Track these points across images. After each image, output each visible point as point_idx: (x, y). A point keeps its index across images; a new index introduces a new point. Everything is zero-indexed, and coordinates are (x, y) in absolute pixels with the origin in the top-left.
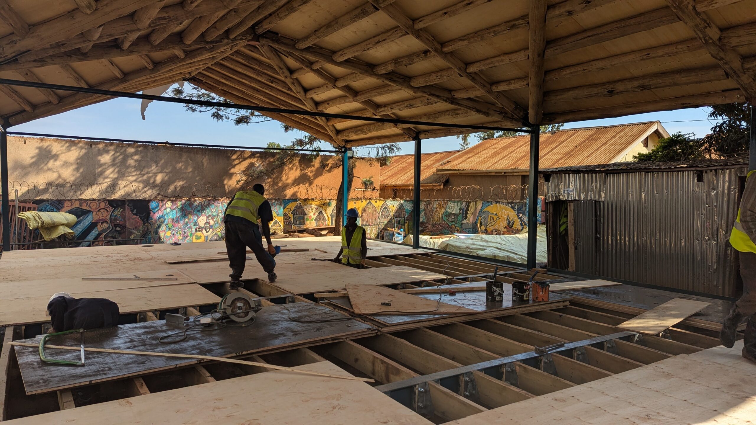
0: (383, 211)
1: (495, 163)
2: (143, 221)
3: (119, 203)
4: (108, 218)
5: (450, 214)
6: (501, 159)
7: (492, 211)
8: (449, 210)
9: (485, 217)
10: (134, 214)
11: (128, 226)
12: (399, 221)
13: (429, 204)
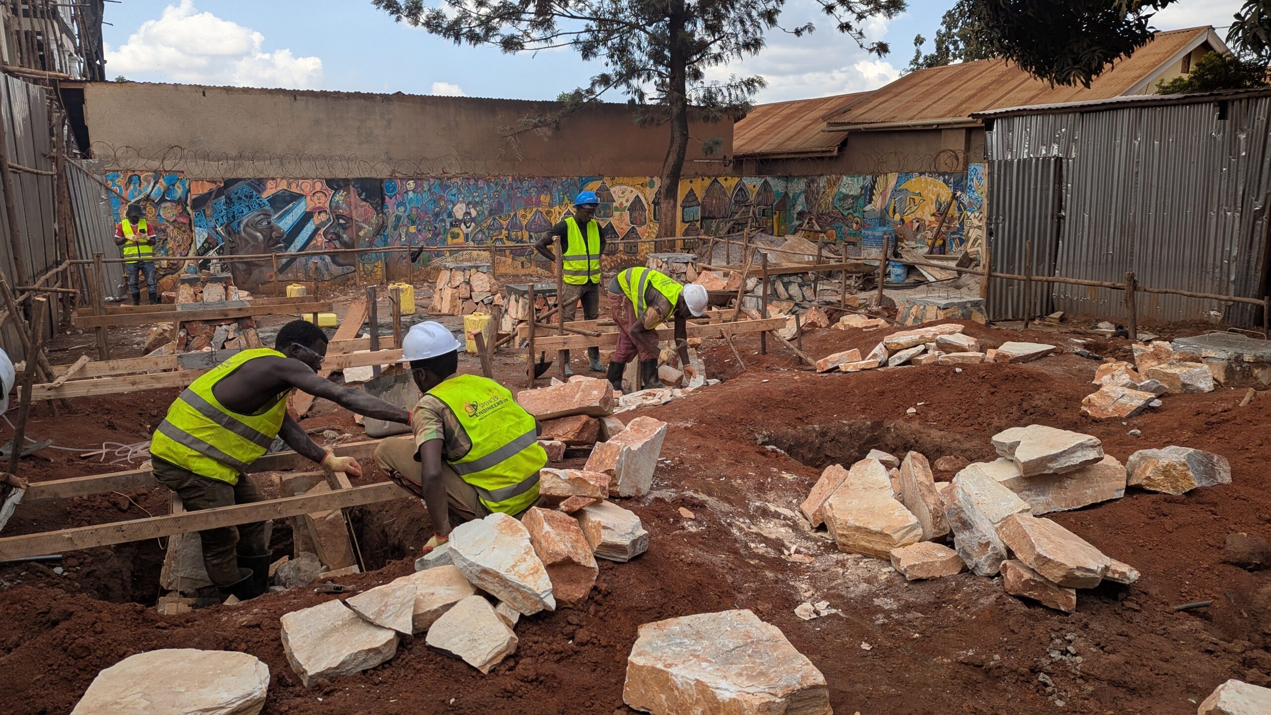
0: (737, 195)
1: (924, 109)
2: (376, 209)
3: (342, 184)
4: (327, 205)
5: (846, 197)
6: (934, 103)
7: (912, 189)
8: (844, 191)
9: (901, 199)
10: (363, 200)
11: (355, 217)
12: (764, 210)
13: (813, 181)
